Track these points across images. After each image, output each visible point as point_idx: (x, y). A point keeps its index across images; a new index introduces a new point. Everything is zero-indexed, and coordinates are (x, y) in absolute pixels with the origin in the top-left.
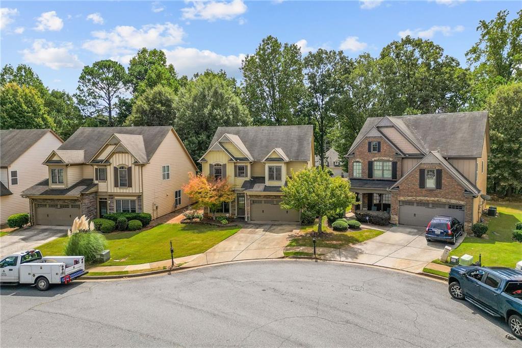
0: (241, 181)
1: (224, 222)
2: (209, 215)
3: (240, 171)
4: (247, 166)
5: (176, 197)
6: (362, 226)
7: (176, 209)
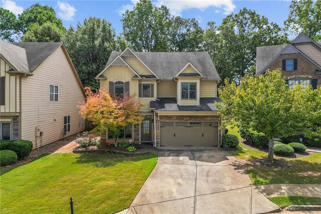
0: (146, 101)
1: (131, 149)
2: (107, 142)
3: (145, 90)
4: (153, 84)
5: (65, 123)
6: (307, 150)
7: (65, 136)
